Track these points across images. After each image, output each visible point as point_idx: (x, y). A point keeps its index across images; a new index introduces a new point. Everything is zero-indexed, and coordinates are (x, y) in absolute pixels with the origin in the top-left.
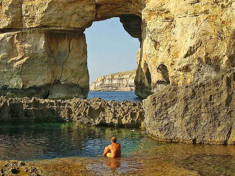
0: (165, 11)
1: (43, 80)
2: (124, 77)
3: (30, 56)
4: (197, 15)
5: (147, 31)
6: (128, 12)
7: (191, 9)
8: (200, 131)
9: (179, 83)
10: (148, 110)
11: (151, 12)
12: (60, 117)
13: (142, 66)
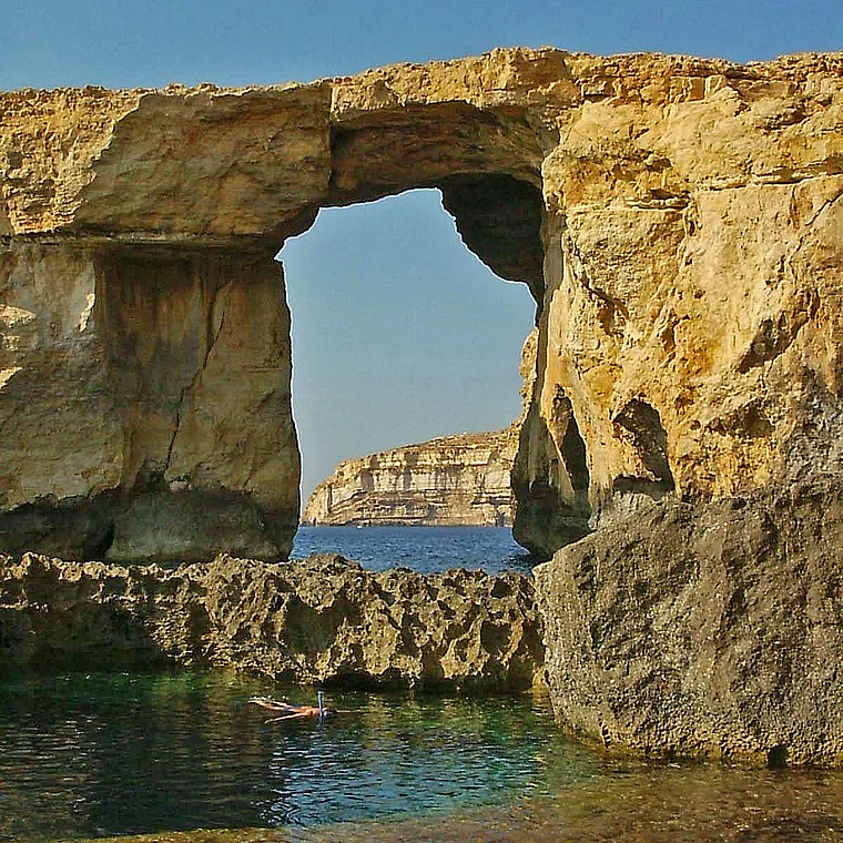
0: (648, 161)
1: (86, 474)
2: (466, 459)
3: (25, 362)
4: (794, 176)
5: (565, 249)
6: (479, 163)
7: (767, 152)
8: (802, 711)
9: (716, 488)
10: (560, 614)
11: (585, 166)
12: (152, 646)
13: (546, 409)
